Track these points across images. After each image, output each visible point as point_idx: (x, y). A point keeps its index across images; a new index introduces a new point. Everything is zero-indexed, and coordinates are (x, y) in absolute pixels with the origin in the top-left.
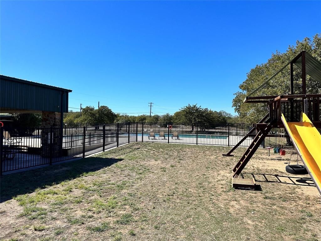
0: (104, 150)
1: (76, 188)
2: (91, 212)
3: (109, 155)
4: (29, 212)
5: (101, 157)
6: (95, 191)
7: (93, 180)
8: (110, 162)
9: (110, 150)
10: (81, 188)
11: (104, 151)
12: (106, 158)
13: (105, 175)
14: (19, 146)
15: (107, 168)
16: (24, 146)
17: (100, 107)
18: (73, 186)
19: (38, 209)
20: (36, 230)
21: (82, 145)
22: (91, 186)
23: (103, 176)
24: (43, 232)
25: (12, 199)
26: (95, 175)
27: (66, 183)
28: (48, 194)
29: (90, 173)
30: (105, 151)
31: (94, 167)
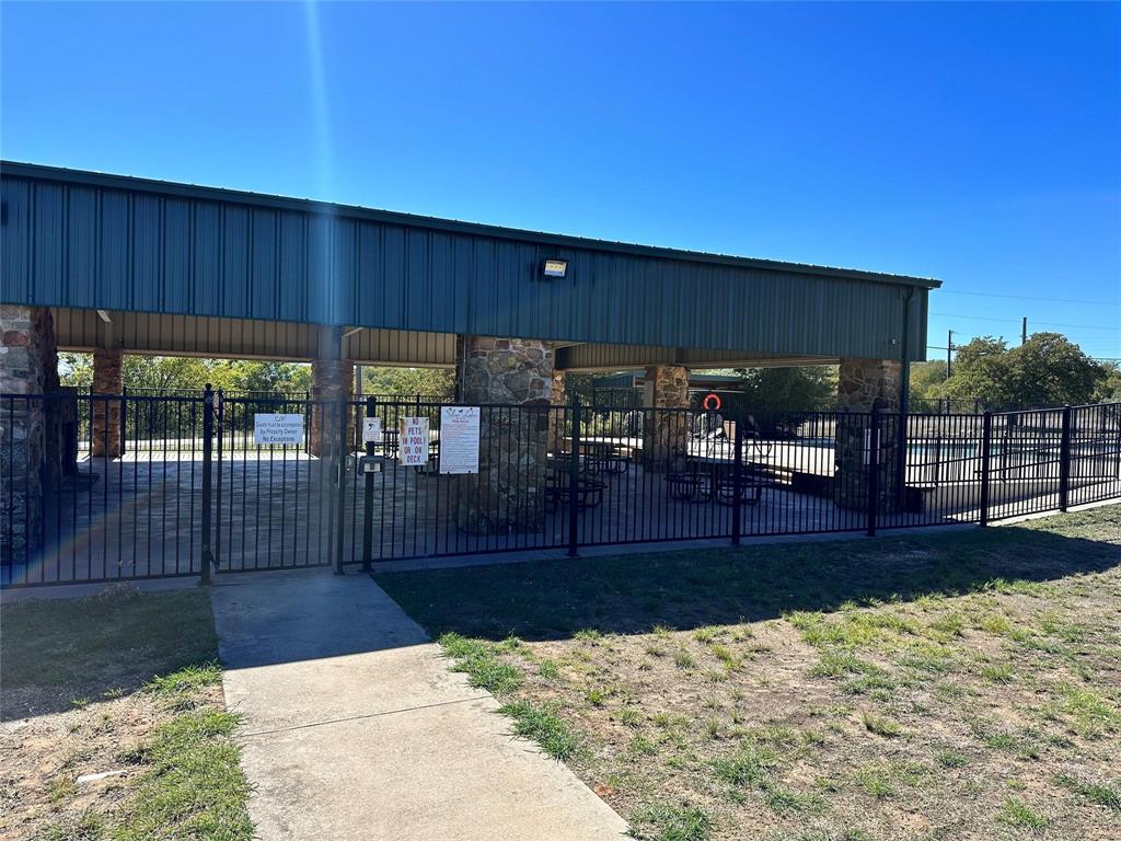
0: (1063, 505)
1: (976, 629)
2: (1060, 725)
3: (1089, 526)
4: (840, 670)
5: (1055, 531)
6: (1056, 652)
7: (1040, 614)
8: (1103, 557)
9: (1091, 510)
10: (997, 631)
11: (1063, 509)
12: (1076, 538)
13: (1086, 603)
14: (767, 466)
15: (1089, 578)
16: (781, 469)
17: (1030, 338)
18: (964, 617)
19: (863, 668)
20: (870, 728)
21: (979, 480)
22: (1035, 631)
23: (1078, 605)
24: (896, 741)
25: (780, 617)
26: (1043, 595)
27: (935, 603)
28: (882, 626)
29: (1020, 585)
30: (1068, 509)
31: (1034, 565)
